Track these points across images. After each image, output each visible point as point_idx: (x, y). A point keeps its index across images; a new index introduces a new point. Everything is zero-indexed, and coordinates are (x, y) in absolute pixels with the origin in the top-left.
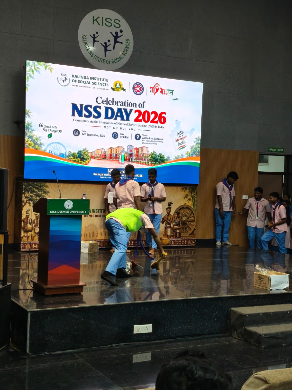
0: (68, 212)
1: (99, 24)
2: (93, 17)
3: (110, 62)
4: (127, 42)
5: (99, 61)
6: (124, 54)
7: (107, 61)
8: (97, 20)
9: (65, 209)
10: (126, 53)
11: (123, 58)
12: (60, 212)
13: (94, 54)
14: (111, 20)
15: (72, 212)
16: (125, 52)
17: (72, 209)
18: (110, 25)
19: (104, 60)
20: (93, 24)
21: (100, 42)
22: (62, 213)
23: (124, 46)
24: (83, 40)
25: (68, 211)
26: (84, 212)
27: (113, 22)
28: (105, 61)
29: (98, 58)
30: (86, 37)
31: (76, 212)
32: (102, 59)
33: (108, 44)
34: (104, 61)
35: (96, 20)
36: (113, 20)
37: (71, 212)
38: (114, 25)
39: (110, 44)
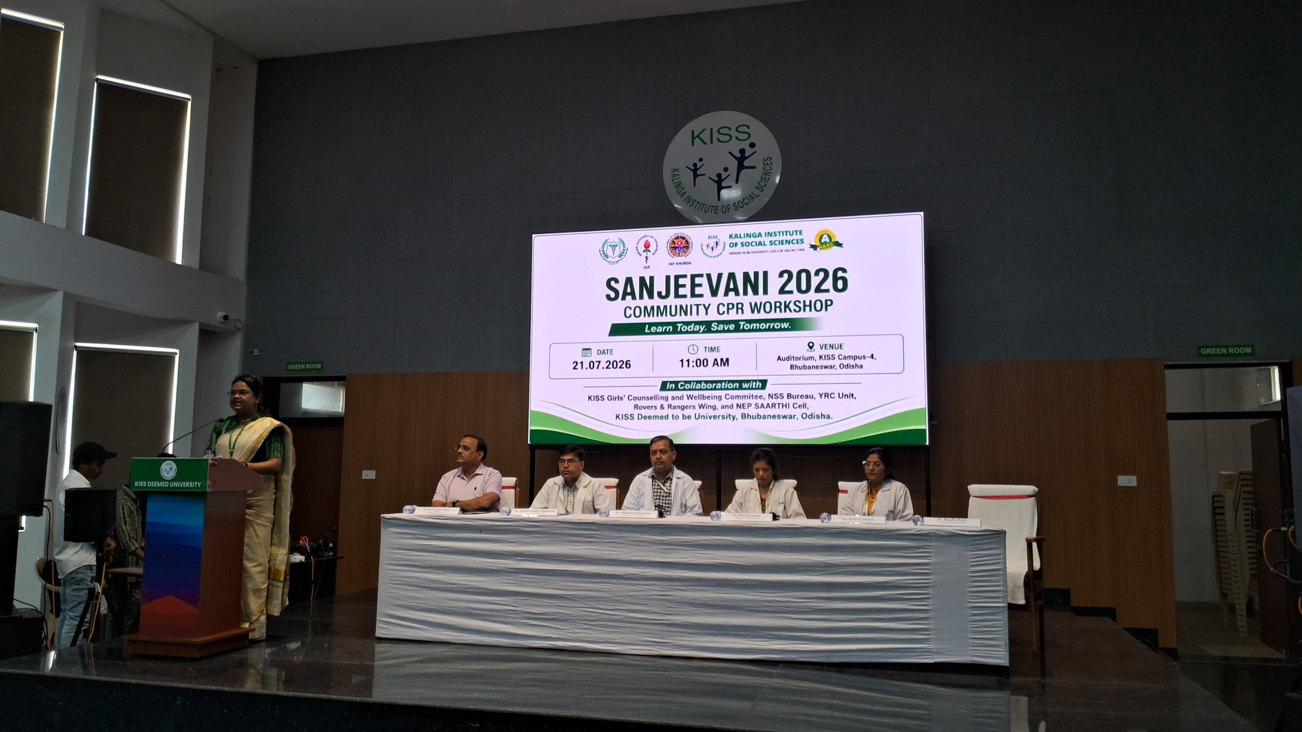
0: (166, 485)
1: (705, 143)
2: (693, 132)
3: (730, 208)
4: (766, 163)
5: (706, 211)
6: (760, 188)
7: (724, 208)
8: (700, 136)
9: (161, 479)
10: (766, 185)
11: (757, 196)
12: (151, 484)
13: (695, 200)
14: (730, 129)
15: (176, 484)
16: (763, 184)
17: (174, 480)
18: (728, 138)
19: (717, 208)
20: (693, 144)
21: (707, 176)
22: (155, 486)
23: (759, 172)
24: (673, 178)
25: (166, 483)
26: (197, 484)
27: (734, 133)
28: (720, 208)
29: (705, 207)
30: (678, 173)
31: (181, 486)
32: (712, 206)
33: (724, 175)
34: (717, 210)
35: (698, 136)
36: (734, 129)
37: (172, 484)
38: (737, 138)
39: (729, 175)
